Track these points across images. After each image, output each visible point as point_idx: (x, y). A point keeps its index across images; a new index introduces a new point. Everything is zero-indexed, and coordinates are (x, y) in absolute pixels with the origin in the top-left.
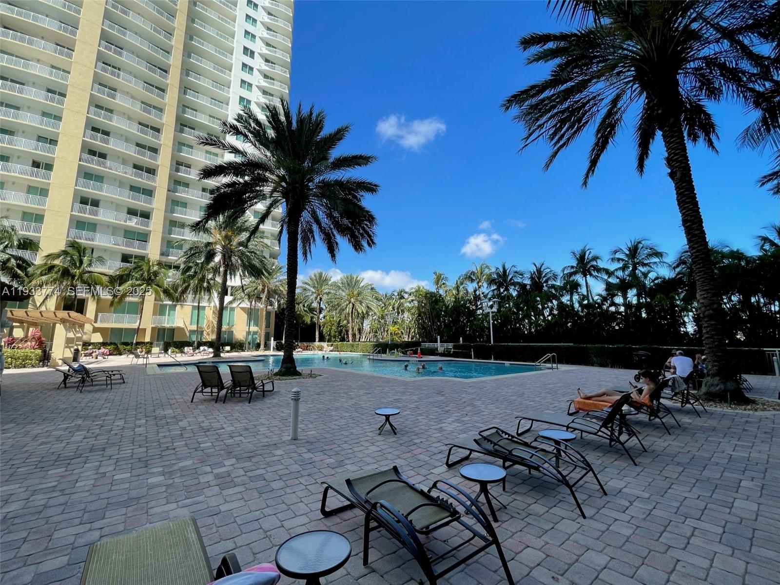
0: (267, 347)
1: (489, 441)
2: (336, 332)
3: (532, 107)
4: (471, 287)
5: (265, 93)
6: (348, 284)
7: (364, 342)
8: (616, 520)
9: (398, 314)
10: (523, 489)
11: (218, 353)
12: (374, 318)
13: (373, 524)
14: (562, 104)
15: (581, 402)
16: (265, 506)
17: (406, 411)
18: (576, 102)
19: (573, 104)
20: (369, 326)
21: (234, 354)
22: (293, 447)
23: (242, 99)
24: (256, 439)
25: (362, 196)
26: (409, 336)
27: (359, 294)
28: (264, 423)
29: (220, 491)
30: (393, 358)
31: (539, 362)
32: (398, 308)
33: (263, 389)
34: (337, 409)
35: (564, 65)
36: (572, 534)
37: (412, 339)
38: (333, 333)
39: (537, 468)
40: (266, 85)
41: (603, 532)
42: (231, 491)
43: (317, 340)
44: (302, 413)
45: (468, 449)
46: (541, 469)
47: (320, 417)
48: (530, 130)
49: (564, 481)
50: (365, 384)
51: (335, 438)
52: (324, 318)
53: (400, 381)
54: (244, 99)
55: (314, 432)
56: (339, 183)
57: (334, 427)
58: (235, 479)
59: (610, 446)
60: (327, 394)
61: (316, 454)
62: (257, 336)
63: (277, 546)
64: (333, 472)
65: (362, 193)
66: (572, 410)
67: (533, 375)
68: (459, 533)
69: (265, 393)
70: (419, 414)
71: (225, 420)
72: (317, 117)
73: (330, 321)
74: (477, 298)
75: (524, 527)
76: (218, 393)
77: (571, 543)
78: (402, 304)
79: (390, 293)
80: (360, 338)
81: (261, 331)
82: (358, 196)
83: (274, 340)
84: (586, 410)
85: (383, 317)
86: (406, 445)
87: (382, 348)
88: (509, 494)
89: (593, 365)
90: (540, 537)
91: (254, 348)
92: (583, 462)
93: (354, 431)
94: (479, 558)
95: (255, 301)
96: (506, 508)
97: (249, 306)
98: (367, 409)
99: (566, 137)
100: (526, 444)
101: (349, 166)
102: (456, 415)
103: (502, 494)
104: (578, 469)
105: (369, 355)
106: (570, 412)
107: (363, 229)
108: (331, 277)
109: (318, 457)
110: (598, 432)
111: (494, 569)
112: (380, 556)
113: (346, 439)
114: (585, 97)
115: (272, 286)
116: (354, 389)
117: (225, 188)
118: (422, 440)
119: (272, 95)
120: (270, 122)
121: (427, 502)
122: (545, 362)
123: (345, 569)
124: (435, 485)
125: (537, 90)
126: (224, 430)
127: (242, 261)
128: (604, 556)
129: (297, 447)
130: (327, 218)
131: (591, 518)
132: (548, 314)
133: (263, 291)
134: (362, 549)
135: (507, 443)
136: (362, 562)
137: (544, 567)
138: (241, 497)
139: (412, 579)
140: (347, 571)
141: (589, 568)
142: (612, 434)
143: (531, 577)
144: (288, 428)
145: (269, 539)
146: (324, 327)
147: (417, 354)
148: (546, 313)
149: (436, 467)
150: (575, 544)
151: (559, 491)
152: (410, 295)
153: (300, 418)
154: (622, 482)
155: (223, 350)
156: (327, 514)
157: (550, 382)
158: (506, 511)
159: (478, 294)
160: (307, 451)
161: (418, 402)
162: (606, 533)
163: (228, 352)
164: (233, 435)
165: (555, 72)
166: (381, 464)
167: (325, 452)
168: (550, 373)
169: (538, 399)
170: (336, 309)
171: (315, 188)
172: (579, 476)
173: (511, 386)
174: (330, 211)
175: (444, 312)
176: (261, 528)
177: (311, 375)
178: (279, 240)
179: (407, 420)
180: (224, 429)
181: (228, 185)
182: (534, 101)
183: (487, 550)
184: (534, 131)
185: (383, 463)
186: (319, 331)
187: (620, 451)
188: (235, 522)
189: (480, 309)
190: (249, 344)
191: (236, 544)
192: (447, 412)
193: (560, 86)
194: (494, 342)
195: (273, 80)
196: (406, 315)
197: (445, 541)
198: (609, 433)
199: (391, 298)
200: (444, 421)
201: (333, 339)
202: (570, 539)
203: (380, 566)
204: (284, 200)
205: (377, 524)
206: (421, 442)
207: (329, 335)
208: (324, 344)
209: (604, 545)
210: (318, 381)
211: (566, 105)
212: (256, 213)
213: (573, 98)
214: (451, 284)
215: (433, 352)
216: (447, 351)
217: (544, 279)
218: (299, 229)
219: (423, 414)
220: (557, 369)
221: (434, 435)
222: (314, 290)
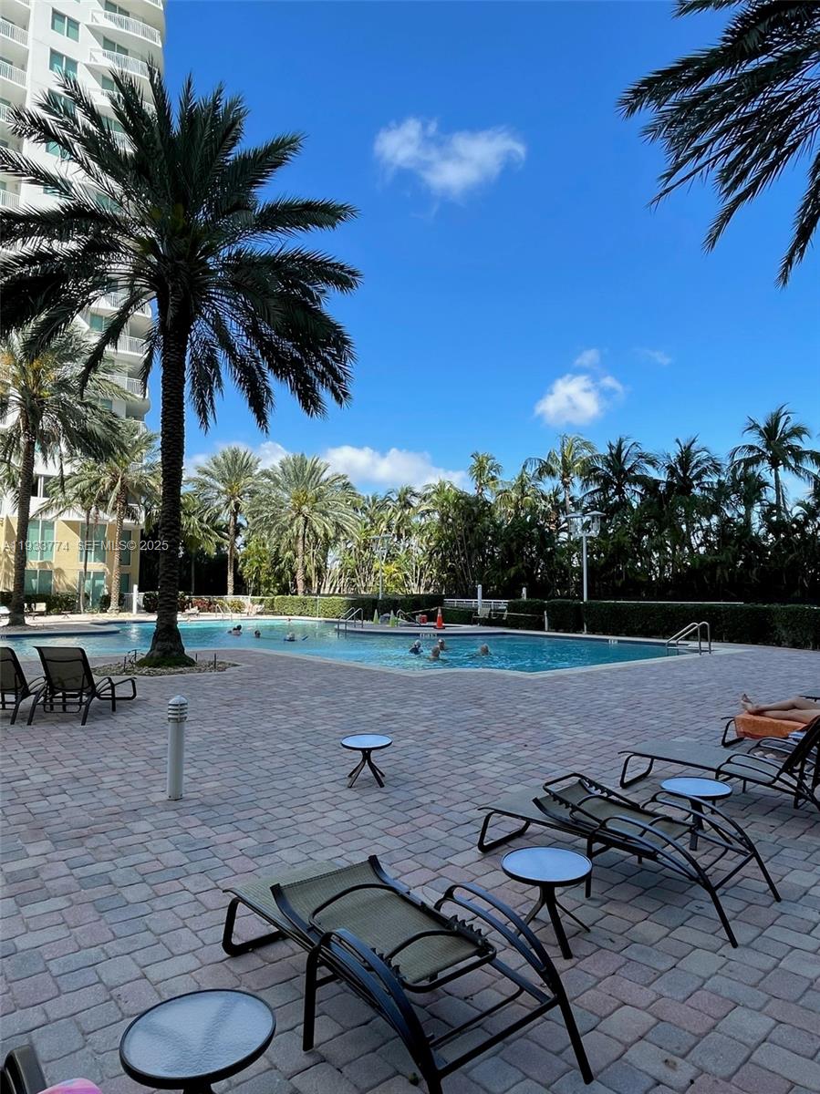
0: (124, 604)
1: (562, 801)
2: (269, 574)
3: (686, 107)
4: (548, 485)
5: (108, 44)
6: (296, 476)
7: (329, 595)
8: (793, 948)
9: (399, 540)
10: (623, 893)
11: (19, 616)
12: (349, 546)
13: (323, 972)
14: (746, 104)
15: (749, 722)
16: (110, 936)
17: (406, 738)
18: (775, 101)
19: (769, 104)
20: (338, 563)
21: (53, 619)
22: (171, 815)
23: (56, 56)
24: (94, 800)
25: (324, 292)
26: (420, 584)
27: (318, 498)
28: (113, 765)
29: (15, 908)
30: (388, 628)
31: (675, 639)
32: (398, 528)
33: (113, 694)
34: (265, 736)
35: (752, 18)
36: (709, 978)
37: (427, 588)
38: (263, 577)
39: (652, 855)
40: (111, 25)
41: (767, 973)
42: (40, 908)
43: (230, 590)
44: (193, 743)
45: (523, 818)
46: (659, 856)
47: (230, 753)
48: (677, 157)
49: (701, 879)
50: (325, 684)
51: (260, 795)
52: (245, 545)
53: (398, 677)
54: (61, 56)
55: (217, 784)
56: (274, 264)
57: (256, 773)
58: (49, 884)
59: (796, 806)
60: (246, 704)
61: (218, 829)
62: (102, 582)
63: (131, 1016)
64: (252, 866)
65: (323, 286)
66: (732, 736)
67: (663, 665)
68: (495, 982)
69: (117, 702)
70: (432, 744)
71: (30, 761)
72: (227, 112)
73: (258, 551)
74: (560, 507)
75: (620, 967)
76: (17, 703)
77: (706, 994)
78: (408, 517)
79: (382, 495)
80: (320, 587)
81: (111, 571)
82: (314, 291)
83: (140, 590)
84: (758, 737)
85: (366, 546)
86: (401, 808)
87: (366, 608)
88: (597, 904)
89: (779, 645)
90: (648, 986)
91: (98, 605)
92: (740, 841)
93: (298, 780)
94: (530, 1030)
95: (97, 509)
96: (589, 931)
97: (83, 519)
98: (326, 736)
99: (751, 176)
100: (634, 807)
101: (295, 224)
102: (506, 745)
103: (584, 904)
104: (730, 854)
105: (338, 623)
106: (728, 739)
107: (325, 362)
108: (259, 461)
109: (223, 834)
110: (774, 781)
111: (556, 1049)
112: (338, 1029)
113: (282, 797)
114: (795, 90)
115: (132, 476)
116: (302, 693)
117: (22, 265)
118: (435, 798)
119: (125, 51)
120: (119, 114)
121: (433, 927)
122: (687, 638)
123: (267, 1057)
124: (449, 895)
125: (696, 71)
126: (27, 782)
127: (65, 423)
128: (764, 1017)
129: (181, 816)
130: (247, 336)
131: (747, 946)
132: (698, 542)
133: (112, 486)
134: (302, 1018)
135: (598, 806)
136: (300, 1042)
137: (651, 1042)
138: (61, 920)
139: (398, 1073)
140: (271, 1062)
141: (734, 1042)
142: (801, 785)
143: (626, 1061)
144: (163, 776)
145: (117, 1003)
146: (244, 565)
147: (435, 621)
148: (695, 541)
149: (458, 852)
150: (714, 996)
151: (693, 894)
152: (424, 499)
153: (187, 755)
154: (810, 875)
155: (32, 611)
156: (234, 951)
157: (694, 678)
158: (588, 937)
159: (561, 501)
160: (200, 823)
161: (430, 720)
162: (773, 973)
163: (41, 614)
164: (47, 792)
165: (733, 32)
166: (351, 848)
167: (236, 824)
168: (696, 660)
169: (666, 714)
170: (270, 528)
171: (221, 270)
172: (734, 866)
173: (617, 686)
174: (254, 320)
175: (492, 536)
176: (100, 981)
177: (215, 665)
178: (145, 380)
179: (406, 757)
180: (28, 779)
181: (28, 260)
182: (687, 94)
183: (546, 1014)
184: (684, 162)
185: (353, 846)
186: (235, 572)
187: (813, 816)
188: (47, 970)
189: (563, 530)
190: (87, 597)
191: (47, 1015)
192: (488, 739)
193: (744, 63)
194: (589, 598)
195: (127, 14)
196: (414, 541)
197: (466, 998)
198: (795, 783)
199: (383, 506)
200: (481, 758)
201: (264, 589)
202: (705, 987)
203: (337, 1050)
204: (154, 293)
205: (330, 973)
206: (433, 802)
207: (256, 580)
208: (246, 600)
209: (766, 997)
210: (229, 678)
211: (754, 106)
212: (95, 319)
213: (770, 92)
214: (508, 477)
215: (468, 617)
216: (495, 615)
217: (695, 471)
218: (188, 358)
219: (440, 745)
220: (710, 651)
221: (459, 788)
222: (223, 488)
